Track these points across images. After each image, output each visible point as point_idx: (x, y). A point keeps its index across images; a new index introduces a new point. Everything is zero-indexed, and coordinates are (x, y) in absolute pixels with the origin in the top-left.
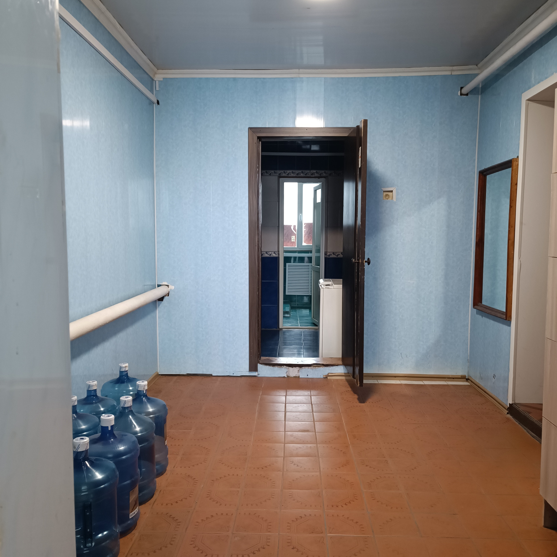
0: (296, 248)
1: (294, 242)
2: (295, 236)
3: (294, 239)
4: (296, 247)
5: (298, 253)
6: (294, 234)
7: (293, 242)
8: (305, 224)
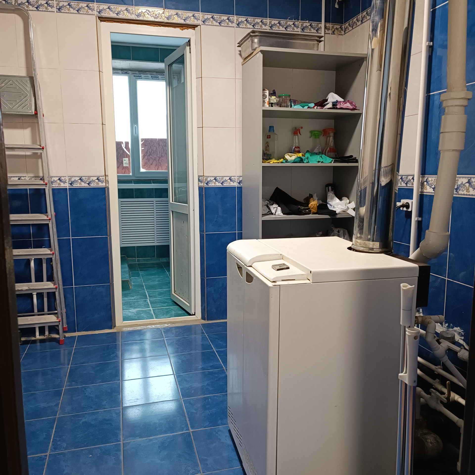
0: (130, 176)
1: (127, 167)
2: (128, 159)
3: (128, 162)
4: (131, 174)
5: (134, 184)
6: (127, 156)
7: (125, 167)
8: (142, 140)
